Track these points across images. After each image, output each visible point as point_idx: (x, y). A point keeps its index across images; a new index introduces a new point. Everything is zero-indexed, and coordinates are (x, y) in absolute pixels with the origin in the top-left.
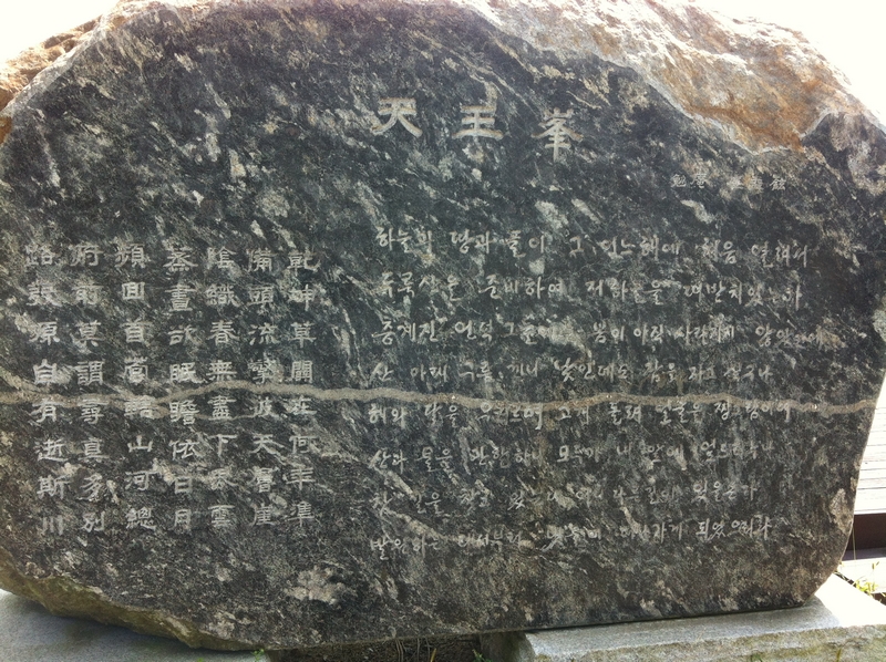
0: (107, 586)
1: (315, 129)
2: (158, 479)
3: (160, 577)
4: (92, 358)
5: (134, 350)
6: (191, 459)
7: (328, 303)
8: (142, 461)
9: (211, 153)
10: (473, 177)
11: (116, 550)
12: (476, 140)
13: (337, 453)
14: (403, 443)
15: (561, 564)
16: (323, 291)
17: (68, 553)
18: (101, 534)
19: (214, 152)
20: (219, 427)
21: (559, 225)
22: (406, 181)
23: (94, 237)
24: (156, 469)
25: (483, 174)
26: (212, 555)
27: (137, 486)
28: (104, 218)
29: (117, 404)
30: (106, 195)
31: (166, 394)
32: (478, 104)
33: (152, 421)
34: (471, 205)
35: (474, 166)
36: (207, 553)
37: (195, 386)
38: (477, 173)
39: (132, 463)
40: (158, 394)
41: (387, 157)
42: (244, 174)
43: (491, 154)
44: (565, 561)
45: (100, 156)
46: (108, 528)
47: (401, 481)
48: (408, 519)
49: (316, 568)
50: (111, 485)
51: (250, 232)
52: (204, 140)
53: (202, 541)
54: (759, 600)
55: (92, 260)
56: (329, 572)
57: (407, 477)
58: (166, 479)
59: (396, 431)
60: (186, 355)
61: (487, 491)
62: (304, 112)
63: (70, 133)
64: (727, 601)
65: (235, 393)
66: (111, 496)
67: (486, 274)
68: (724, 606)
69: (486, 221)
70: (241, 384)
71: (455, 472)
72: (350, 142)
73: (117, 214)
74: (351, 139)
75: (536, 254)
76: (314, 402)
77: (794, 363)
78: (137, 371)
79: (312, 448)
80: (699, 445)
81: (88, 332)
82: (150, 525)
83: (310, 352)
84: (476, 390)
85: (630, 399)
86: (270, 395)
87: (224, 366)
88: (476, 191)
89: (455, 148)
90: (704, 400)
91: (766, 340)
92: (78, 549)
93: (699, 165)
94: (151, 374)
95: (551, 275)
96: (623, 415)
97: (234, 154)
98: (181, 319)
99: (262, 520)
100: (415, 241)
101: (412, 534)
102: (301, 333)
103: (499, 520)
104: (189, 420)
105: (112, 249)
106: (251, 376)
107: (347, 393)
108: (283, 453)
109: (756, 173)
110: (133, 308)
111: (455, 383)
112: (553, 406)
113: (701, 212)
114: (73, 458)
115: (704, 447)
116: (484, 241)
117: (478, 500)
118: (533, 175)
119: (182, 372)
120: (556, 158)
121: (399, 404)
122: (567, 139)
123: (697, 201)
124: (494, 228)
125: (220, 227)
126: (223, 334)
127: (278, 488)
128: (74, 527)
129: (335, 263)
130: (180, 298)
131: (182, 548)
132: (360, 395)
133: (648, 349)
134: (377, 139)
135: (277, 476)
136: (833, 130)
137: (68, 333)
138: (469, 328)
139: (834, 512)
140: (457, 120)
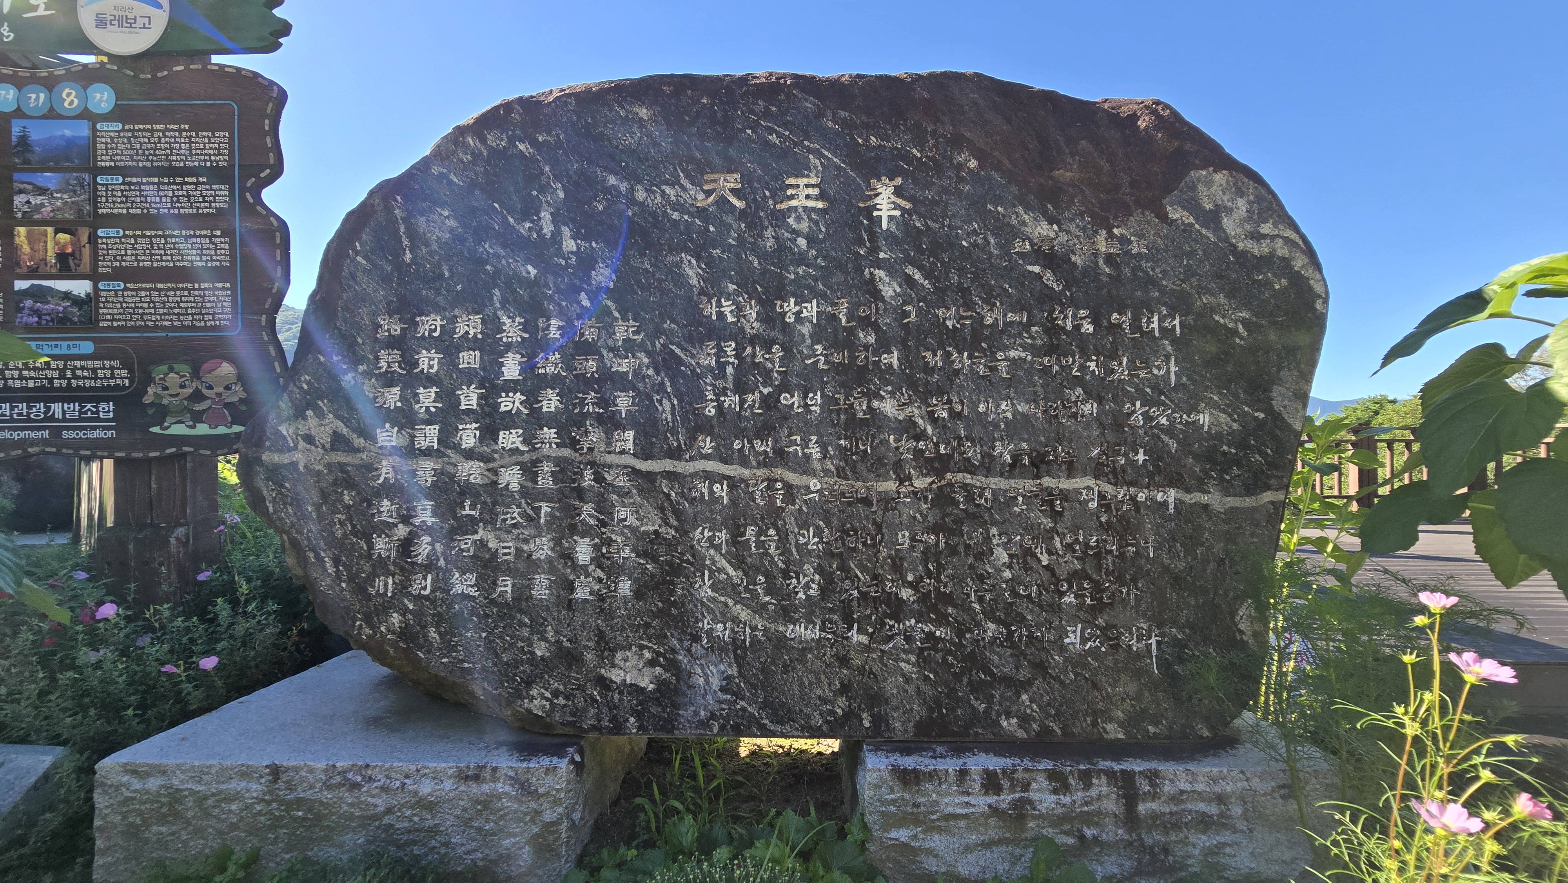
0: (429, 652)
1: (642, 204)
2: (482, 544)
3: (479, 646)
4: (429, 423)
5: (468, 415)
6: (514, 526)
7: (651, 372)
8: (468, 526)
9: (545, 231)
10: (798, 246)
11: (439, 615)
12: (800, 210)
13: (656, 527)
14: (725, 519)
15: (903, 665)
16: (646, 360)
17: (395, 615)
18: (426, 597)
19: (548, 228)
20: (544, 496)
21: (891, 293)
22: (730, 252)
23: (438, 309)
24: (481, 534)
25: (808, 243)
26: (531, 626)
27: (463, 550)
28: (448, 291)
29: (450, 469)
30: (450, 270)
31: (494, 460)
32: (803, 176)
33: (481, 486)
34: (797, 273)
35: (798, 236)
36: (525, 625)
37: (522, 453)
38: (802, 242)
39: (460, 527)
40: (486, 459)
41: (712, 229)
42: (575, 249)
43: (816, 223)
44: (907, 662)
45: (448, 235)
46: (432, 591)
47: (724, 561)
48: (730, 602)
49: (633, 648)
50: (439, 547)
51: (579, 303)
52: (540, 219)
53: (522, 611)
54: (1151, 729)
55: (435, 330)
56: (647, 655)
57: (728, 557)
58: (490, 545)
59: (718, 507)
60: (514, 422)
61: (817, 577)
62: (632, 190)
63: (423, 215)
64: (1109, 727)
65: (558, 461)
66: (438, 560)
67: (813, 344)
68: (1107, 733)
69: (811, 289)
70: (566, 452)
71: (780, 555)
72: (675, 216)
73: (459, 287)
74: (676, 213)
75: (867, 323)
76: (635, 473)
77: (1173, 445)
78: (469, 436)
79: (632, 520)
80: (1062, 536)
81: (427, 398)
82: (473, 592)
83: (632, 422)
84: (804, 466)
85: (977, 481)
86: (592, 464)
87: (549, 433)
88: (801, 259)
89: (779, 218)
90: (1065, 484)
91: (1138, 419)
92: (404, 611)
93: (1043, 229)
94: (482, 439)
95: (883, 346)
96: (970, 498)
97: (566, 231)
98: (511, 386)
99: (581, 594)
100: (739, 310)
101: (736, 620)
102: (624, 403)
103: (831, 611)
104: (515, 486)
105: (453, 320)
106: (574, 444)
107: (668, 465)
108: (603, 524)
109: (1111, 236)
110: (469, 376)
111: (781, 456)
112: (890, 486)
113: (1049, 278)
114: (406, 519)
115: (1068, 540)
116: (811, 310)
117: (807, 587)
118: (860, 242)
119: (510, 439)
120: (885, 226)
121: (722, 478)
122: (897, 207)
123: (1044, 267)
124: (821, 296)
125: (551, 299)
126: (551, 402)
127: (598, 560)
128: (403, 588)
129: (658, 332)
130: (511, 367)
131: (502, 617)
132: (680, 467)
133: (996, 426)
134: (702, 212)
135: (596, 548)
136: (1200, 187)
137: (409, 398)
138: (796, 399)
139: (1242, 626)
140: (780, 192)
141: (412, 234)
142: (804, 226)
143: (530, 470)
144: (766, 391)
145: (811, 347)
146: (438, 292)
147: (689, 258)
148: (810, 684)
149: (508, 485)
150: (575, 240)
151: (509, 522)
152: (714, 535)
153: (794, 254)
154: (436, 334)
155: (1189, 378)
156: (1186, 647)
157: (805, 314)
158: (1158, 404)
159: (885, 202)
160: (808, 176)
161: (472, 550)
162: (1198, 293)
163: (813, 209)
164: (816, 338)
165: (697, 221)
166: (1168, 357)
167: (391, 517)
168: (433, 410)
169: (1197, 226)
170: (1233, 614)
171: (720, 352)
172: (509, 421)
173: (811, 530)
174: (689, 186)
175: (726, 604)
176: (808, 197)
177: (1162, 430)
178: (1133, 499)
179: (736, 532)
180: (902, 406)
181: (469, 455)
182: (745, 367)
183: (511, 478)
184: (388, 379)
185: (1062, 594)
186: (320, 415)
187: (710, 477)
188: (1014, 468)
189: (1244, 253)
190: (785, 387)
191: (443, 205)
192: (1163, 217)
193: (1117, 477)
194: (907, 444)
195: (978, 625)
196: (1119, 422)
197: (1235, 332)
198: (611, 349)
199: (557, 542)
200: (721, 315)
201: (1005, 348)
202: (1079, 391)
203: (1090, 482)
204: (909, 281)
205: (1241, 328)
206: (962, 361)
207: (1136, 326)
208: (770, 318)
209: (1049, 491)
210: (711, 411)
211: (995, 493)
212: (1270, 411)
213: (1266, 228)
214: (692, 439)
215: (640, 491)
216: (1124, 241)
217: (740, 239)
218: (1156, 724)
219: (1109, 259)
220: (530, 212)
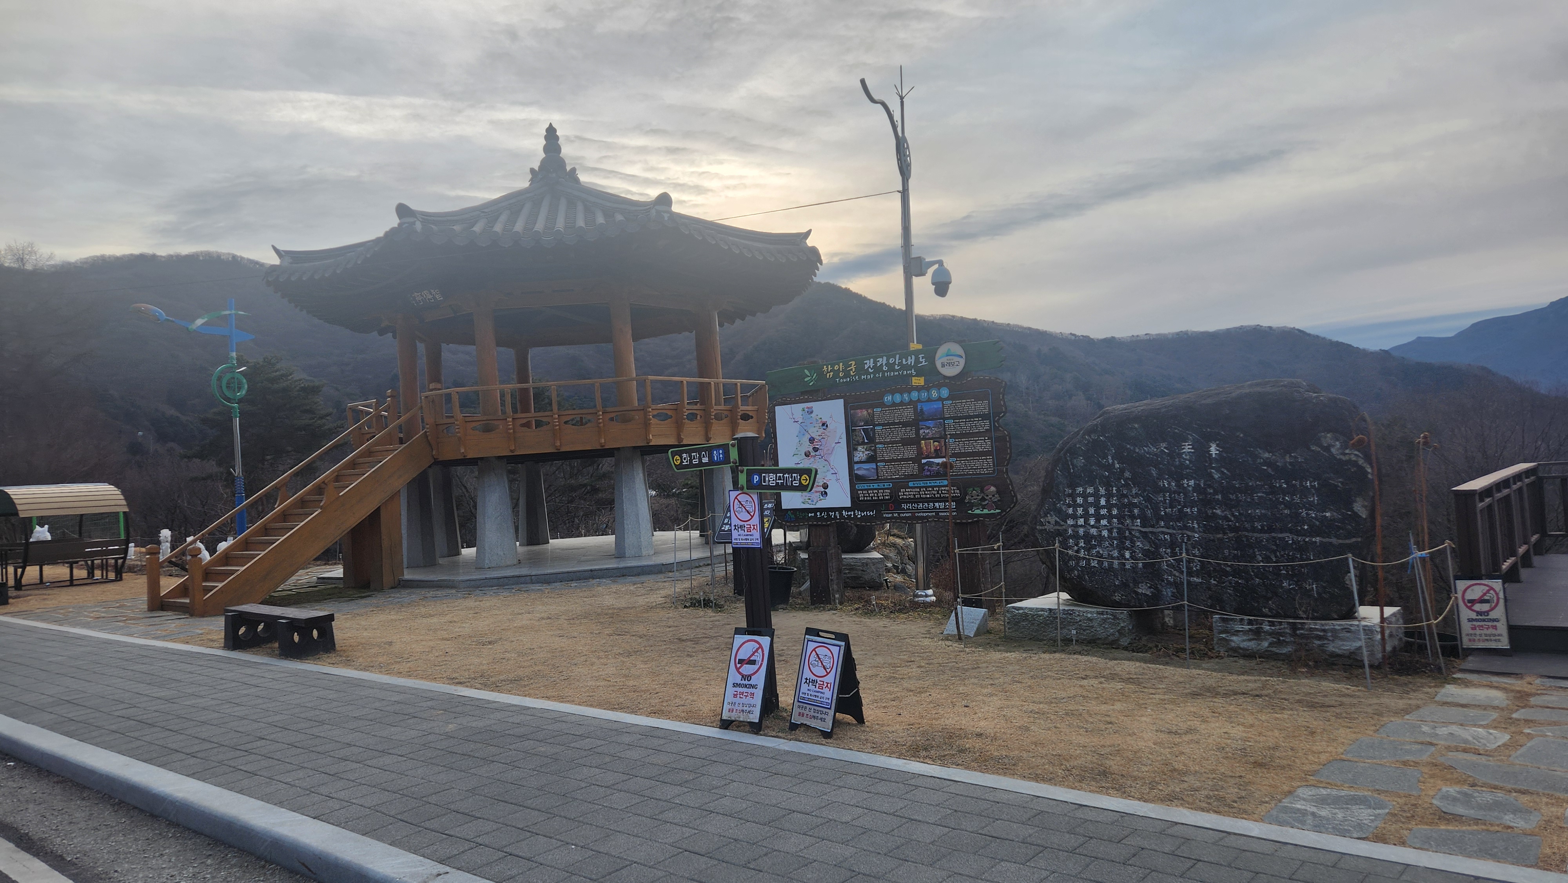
1: (1138, 453)
2: (1098, 552)
3: (1100, 581)
4: (1081, 518)
5: (1092, 516)
7: (1144, 503)
8: (1094, 547)
9: (1110, 462)
10: (1186, 463)
11: (1088, 572)
12: (1186, 453)
13: (1149, 548)
14: (1169, 546)
16: (1142, 499)
17: (1076, 571)
18: (1084, 567)
20: (1115, 539)
21: (1217, 477)
22: (1165, 466)
23: (1081, 485)
24: (1098, 549)
26: (1114, 576)
27: (1093, 554)
28: (1084, 481)
29: (1088, 531)
30: (1084, 475)
31: (1100, 528)
33: (1097, 536)
34: (1187, 472)
35: (1186, 460)
36: (1112, 575)
37: (1108, 526)
38: (1188, 462)
39: (1092, 548)
40: (1097, 528)
41: (1159, 460)
42: (1119, 467)
43: (1192, 456)
45: (1082, 465)
46: (1085, 565)
48: (1173, 570)
49: (1144, 583)
50: (1086, 553)
51: (1121, 483)
52: (1108, 459)
53: (1111, 571)
56: (1149, 585)
58: (1101, 553)
59: (1167, 542)
60: (1105, 517)
62: (1135, 449)
63: (1075, 459)
65: (1118, 528)
66: (1086, 556)
69: (1192, 476)
70: (1120, 526)
72: (1148, 456)
73: (1087, 479)
75: (1210, 486)
76: (1141, 532)
77: (1318, 523)
78: (1092, 522)
79: (1141, 546)
80: (1280, 552)
81: (1080, 511)
82: (1097, 565)
84: (1193, 529)
85: (1250, 534)
86: (1128, 529)
87: (1115, 520)
88: (1187, 467)
89: (1180, 455)
90: (1280, 535)
91: (1304, 514)
92: (1078, 571)
93: (1267, 455)
94: (1096, 522)
95: (1216, 492)
96: (1248, 540)
98: (1103, 507)
99: (1128, 567)
100: (1169, 484)
101: (1175, 576)
102: (1136, 511)
103: (1205, 574)
104: (1106, 536)
105: (1086, 488)
106: (1122, 523)
107: (1151, 529)
109: (1291, 456)
112: (1220, 536)
113: (1270, 470)
114: (1077, 545)
115: (1282, 553)
117: (1196, 566)
118: (1206, 461)
119: (1104, 522)
120: (1214, 456)
122: (1218, 450)
123: (1268, 467)
124: (1195, 479)
125: (1112, 481)
126: (1115, 512)
128: (1077, 564)
129: (1145, 491)
131: (1105, 573)
132: (1155, 530)
133: (1255, 517)
134: (1156, 455)
135: (1131, 554)
136: (1322, 439)
137: (1075, 511)
138: (1188, 510)
140: (1180, 447)
141: (1072, 464)
142: (1188, 457)
143: (1110, 531)
144: (1179, 507)
145: (1192, 494)
146: (1081, 480)
147: (1153, 468)
149: (1104, 536)
150: (1119, 464)
151: (1106, 546)
152: (1166, 550)
153: (1185, 466)
154: (1081, 493)
155: (1322, 502)
156: (1326, 588)
157: (1190, 484)
158: (1311, 510)
160: (1188, 442)
161: (1095, 554)
162: (1323, 474)
163: (1191, 452)
164: (1194, 490)
165: (1155, 457)
166: (1314, 494)
167: (1073, 544)
168: (1082, 514)
169: (1322, 452)
170: (1343, 578)
171: (1164, 496)
172: (1103, 517)
173: (1196, 549)
174: (1151, 447)
175: (1171, 571)
176: (1189, 448)
177: (1313, 519)
178: (1304, 540)
179: (1173, 550)
180: (1223, 512)
181: (1093, 527)
182: (1172, 500)
183: (1105, 533)
184: (1069, 506)
185: (1281, 570)
186: (1051, 516)
187: (1164, 533)
188: (1262, 531)
189: (1340, 459)
190: (1184, 507)
191: (1081, 456)
192: (1309, 449)
193: (1298, 533)
194: (1225, 523)
195: (1253, 579)
196: (1298, 515)
197: (1339, 486)
198: (1131, 496)
199: (1119, 552)
200: (1164, 485)
201: (1257, 493)
202: (1283, 506)
203: (1288, 535)
204: (1223, 473)
205: (1340, 484)
206: (1242, 497)
207: (1301, 485)
208: (1180, 485)
209: (1274, 538)
210: (1163, 513)
211: (1256, 538)
212: (1353, 511)
213: (1347, 451)
214: (1158, 523)
215: (1143, 537)
216: (1295, 457)
217: (1168, 462)
218: (1317, 613)
219: (1291, 463)
220: (1105, 457)
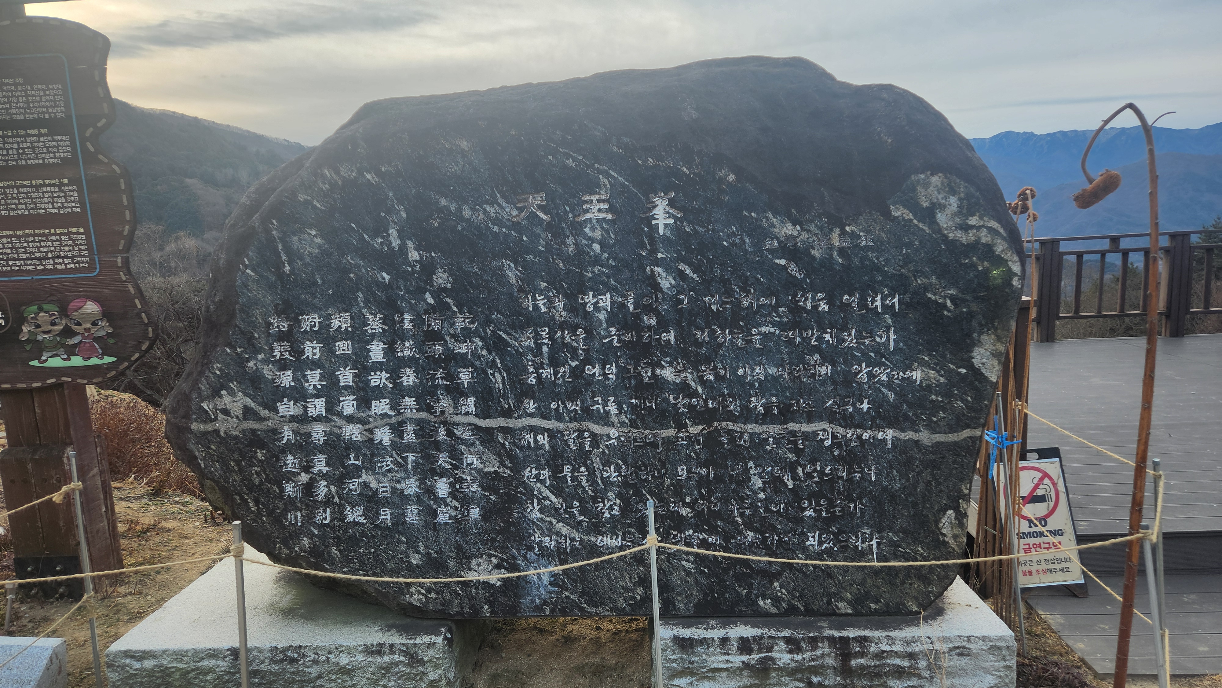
0: (333, 564)
1: (468, 220)
2: (366, 485)
3: (370, 558)
4: (317, 396)
5: (346, 390)
6: (389, 471)
7: (484, 352)
8: (355, 472)
9: (394, 244)
10: (593, 250)
11: (338, 537)
12: (594, 221)
13: (496, 468)
14: (547, 461)
15: (684, 563)
16: (480, 344)
17: (305, 539)
18: (327, 525)
19: (396, 243)
20: (409, 448)
21: (668, 285)
22: (540, 256)
23: (316, 309)
24: (364, 477)
25: (601, 248)
26: (407, 543)
27: (352, 490)
28: (322, 295)
29: (336, 430)
30: (322, 279)
31: (370, 423)
32: (595, 193)
33: (361, 442)
34: (593, 272)
35: (593, 242)
36: (403, 542)
37: (390, 417)
38: (596, 247)
39: (348, 473)
40: (362, 422)
41: (525, 239)
42: (418, 258)
43: (607, 231)
44: (688, 561)
45: (317, 251)
46: (331, 521)
47: (548, 491)
48: (554, 521)
49: (484, 557)
50: (333, 489)
51: (425, 301)
52: (389, 235)
53: (400, 533)
54: (873, 606)
55: (315, 326)
56: (495, 561)
57: (551, 489)
58: (372, 486)
59: (542, 452)
60: (382, 393)
61: (618, 501)
62: (459, 209)
63: (295, 235)
64: (841, 605)
65: (419, 422)
66: (333, 497)
67: (608, 327)
68: (838, 609)
69: (605, 284)
70: (424, 415)
71: (590, 486)
72: (496, 229)
73: (330, 292)
74: (496, 227)
75: (649, 310)
76: (477, 429)
77: (891, 396)
78: (348, 406)
79: (477, 464)
80: (804, 467)
81: (314, 378)
82: (362, 520)
83: (472, 390)
84: (605, 419)
85: (738, 427)
86: (445, 423)
87: (410, 401)
88: (596, 261)
89: (577, 228)
90: (807, 428)
91: (863, 377)
92: (312, 536)
93: (789, 229)
94: (358, 408)
95: (663, 326)
96: (732, 440)
97: (410, 244)
98: (378, 367)
99: (443, 518)
100: (550, 303)
101: (558, 534)
102: (465, 377)
103: (630, 525)
104: (387, 441)
105: (328, 317)
106: (429, 409)
107: (501, 422)
108: (455, 467)
109: (843, 232)
110: (344, 360)
111: (587, 414)
112: (670, 432)
113: (793, 269)
114: (307, 469)
115: (808, 469)
116: (606, 301)
117: (611, 508)
118: (643, 246)
119: (380, 406)
120: (661, 231)
121: (543, 431)
122: (671, 216)
123: (789, 260)
124: (613, 289)
125: (403, 298)
126: (409, 378)
127: (453, 494)
128: (309, 519)
129: (488, 322)
130: (377, 352)
131: (385, 538)
132: (511, 423)
133: (751, 385)
134: (516, 226)
135: (452, 485)
136: (919, 189)
137: (300, 379)
138: (597, 370)
139: (944, 531)
140: (578, 207)
141: (288, 249)
142: (598, 234)
143: (397, 429)
144: (574, 364)
145: (607, 330)
146: (313, 295)
147: (509, 262)
148: (616, 578)
149: (381, 441)
150: (418, 252)
151: (385, 468)
152: (539, 473)
153: (590, 257)
154: (316, 329)
155: (905, 344)
156: (900, 546)
157: (601, 304)
158: (880, 364)
159: (662, 211)
160: (599, 193)
161: (358, 489)
162: (915, 276)
163: (604, 220)
164: (611, 320)
165: (513, 232)
166: (888, 328)
167: (295, 468)
168: (319, 387)
169: (915, 221)
170: (937, 521)
171: (537, 336)
172: (378, 393)
173: (612, 467)
174: (505, 204)
175: (551, 523)
176: (600, 210)
177: (883, 385)
178: (859, 437)
179: (556, 470)
180: (678, 372)
181: (350, 419)
182: (557, 347)
183: (384, 435)
184: (283, 365)
185: (804, 509)
186: (232, 393)
187: (534, 430)
188: (766, 417)
189: (954, 242)
190: (588, 361)
191: (311, 226)
192: (887, 214)
193: (848, 421)
194: (682, 401)
195: (740, 533)
196: (849, 379)
197: (945, 306)
198: (452, 336)
199: (422, 481)
200: (536, 307)
201: (759, 325)
202: (817, 356)
203: (825, 425)
204: (681, 275)
205: (949, 303)
206: (724, 336)
207: (863, 304)
208: (574, 308)
209: (793, 433)
210: (532, 380)
211: (751, 435)
212: (971, 367)
213: (973, 221)
214: (519, 402)
215: (482, 443)
216: (854, 236)
217: (548, 245)
218: (877, 602)
219: (842, 251)
220: (380, 230)
